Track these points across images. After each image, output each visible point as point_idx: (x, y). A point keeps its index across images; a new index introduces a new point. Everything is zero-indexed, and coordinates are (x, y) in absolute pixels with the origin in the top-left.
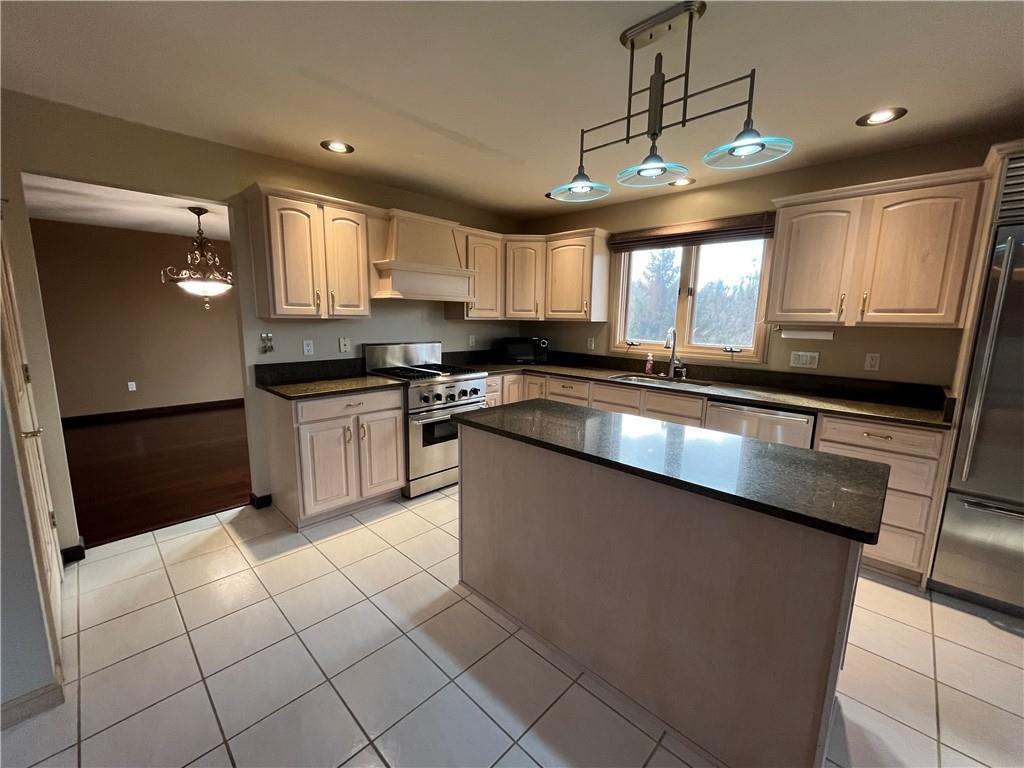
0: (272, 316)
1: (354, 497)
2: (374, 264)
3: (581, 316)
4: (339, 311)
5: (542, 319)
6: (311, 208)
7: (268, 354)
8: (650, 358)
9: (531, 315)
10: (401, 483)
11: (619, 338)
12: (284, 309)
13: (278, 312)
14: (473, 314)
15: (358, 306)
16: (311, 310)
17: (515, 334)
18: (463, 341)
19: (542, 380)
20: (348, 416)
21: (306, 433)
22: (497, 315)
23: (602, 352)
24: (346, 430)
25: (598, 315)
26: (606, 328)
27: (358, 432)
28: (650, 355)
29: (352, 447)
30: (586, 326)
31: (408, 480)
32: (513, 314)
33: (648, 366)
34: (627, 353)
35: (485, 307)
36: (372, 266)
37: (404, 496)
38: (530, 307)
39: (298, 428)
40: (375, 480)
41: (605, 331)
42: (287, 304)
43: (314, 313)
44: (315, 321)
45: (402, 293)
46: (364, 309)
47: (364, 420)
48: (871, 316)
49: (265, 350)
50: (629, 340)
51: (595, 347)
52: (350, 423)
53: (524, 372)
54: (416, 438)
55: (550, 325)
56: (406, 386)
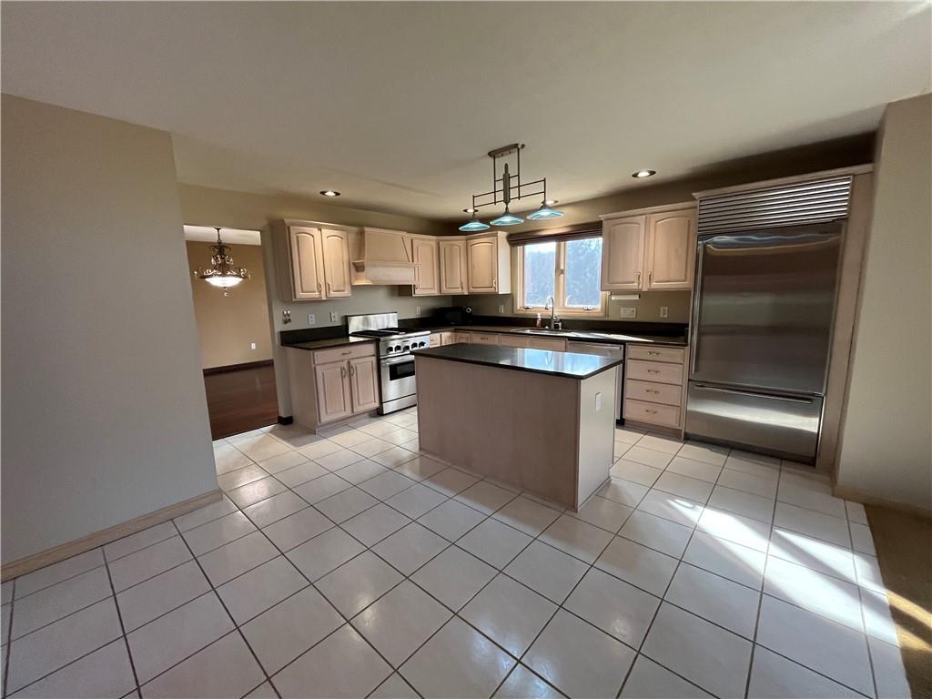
0: (294, 300)
1: (348, 413)
2: (354, 264)
3: (491, 290)
4: (333, 294)
5: (466, 293)
6: (315, 231)
7: (288, 324)
8: (539, 317)
9: (458, 291)
10: (377, 405)
11: (519, 305)
12: (300, 295)
13: (297, 296)
14: (418, 292)
15: (343, 291)
16: (316, 295)
17: (448, 304)
18: (412, 311)
19: (468, 335)
20: (343, 361)
21: (319, 370)
22: (435, 292)
23: (509, 314)
24: (343, 369)
25: (504, 289)
26: (510, 298)
27: (349, 371)
28: (539, 314)
29: (346, 380)
30: (495, 297)
31: (381, 403)
32: (446, 291)
33: (538, 322)
34: (525, 314)
35: (426, 287)
36: (352, 265)
37: (379, 413)
38: (457, 286)
39: (315, 368)
40: (361, 402)
41: (509, 300)
42: (303, 291)
43: (318, 296)
44: (318, 301)
45: (372, 281)
46: (347, 293)
47: (352, 363)
48: (655, 285)
49: (286, 322)
50: (526, 305)
51: (503, 311)
52: (345, 364)
53: (456, 331)
54: (386, 374)
55: (472, 297)
56: (377, 342)
